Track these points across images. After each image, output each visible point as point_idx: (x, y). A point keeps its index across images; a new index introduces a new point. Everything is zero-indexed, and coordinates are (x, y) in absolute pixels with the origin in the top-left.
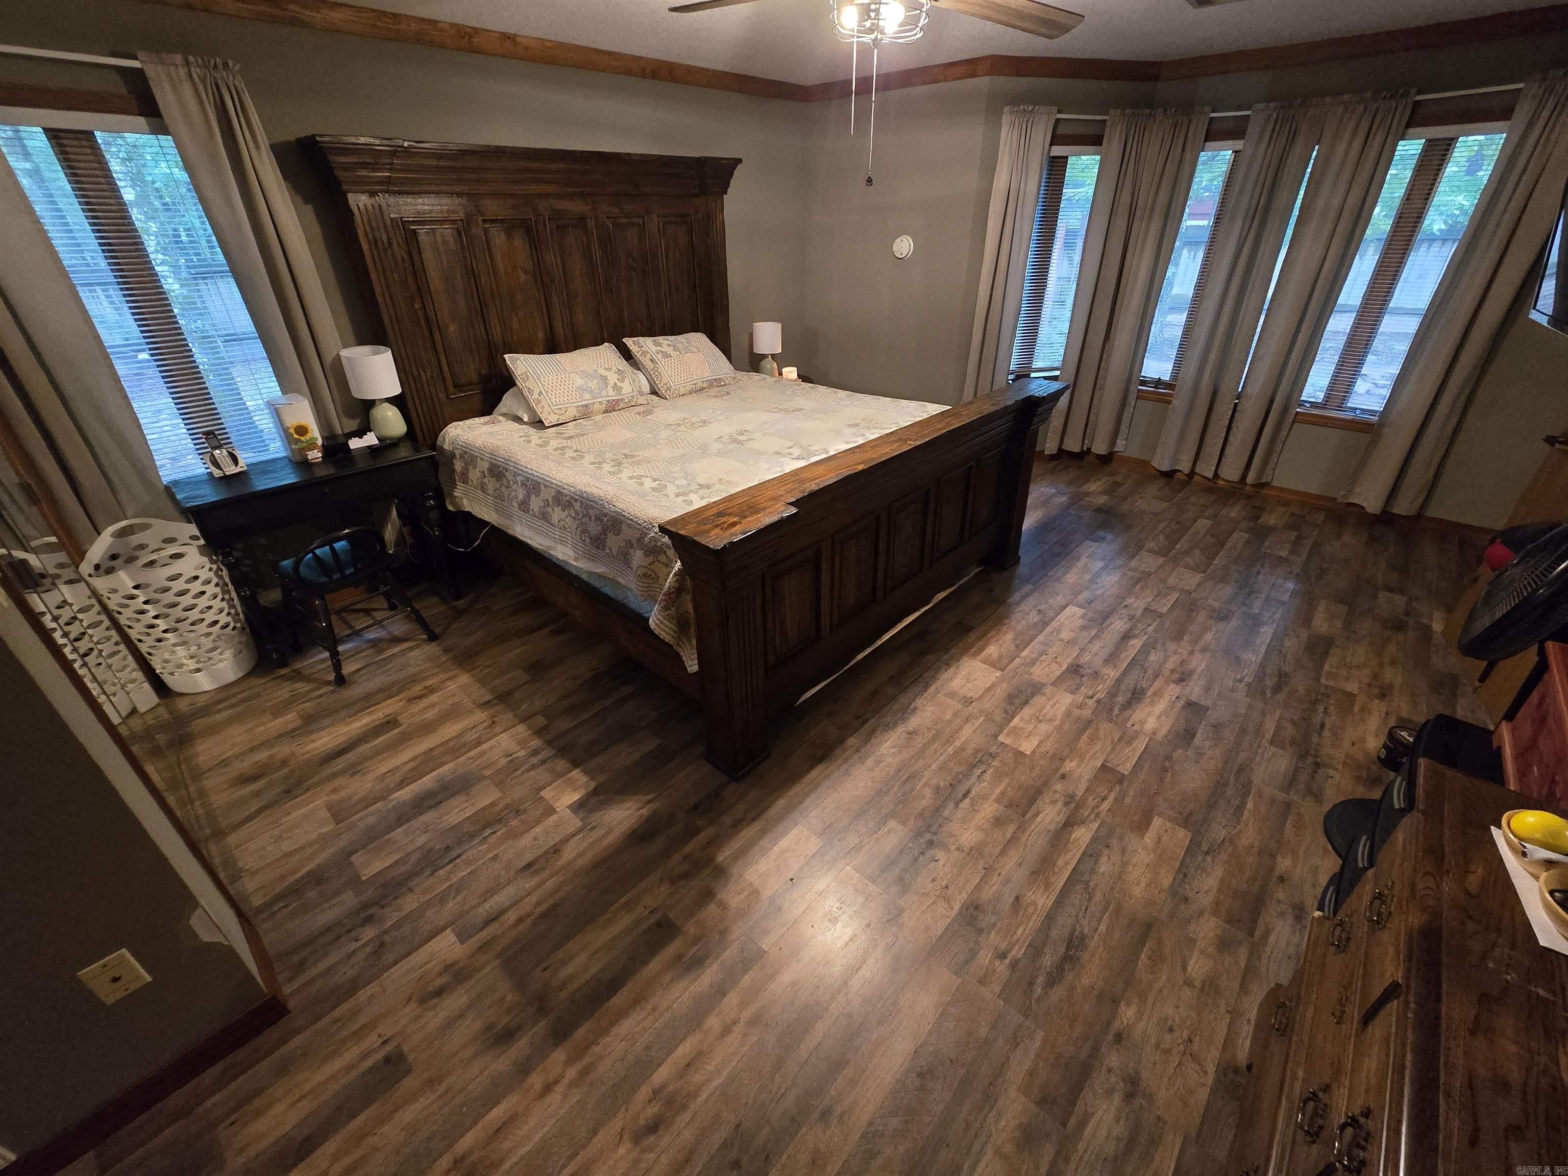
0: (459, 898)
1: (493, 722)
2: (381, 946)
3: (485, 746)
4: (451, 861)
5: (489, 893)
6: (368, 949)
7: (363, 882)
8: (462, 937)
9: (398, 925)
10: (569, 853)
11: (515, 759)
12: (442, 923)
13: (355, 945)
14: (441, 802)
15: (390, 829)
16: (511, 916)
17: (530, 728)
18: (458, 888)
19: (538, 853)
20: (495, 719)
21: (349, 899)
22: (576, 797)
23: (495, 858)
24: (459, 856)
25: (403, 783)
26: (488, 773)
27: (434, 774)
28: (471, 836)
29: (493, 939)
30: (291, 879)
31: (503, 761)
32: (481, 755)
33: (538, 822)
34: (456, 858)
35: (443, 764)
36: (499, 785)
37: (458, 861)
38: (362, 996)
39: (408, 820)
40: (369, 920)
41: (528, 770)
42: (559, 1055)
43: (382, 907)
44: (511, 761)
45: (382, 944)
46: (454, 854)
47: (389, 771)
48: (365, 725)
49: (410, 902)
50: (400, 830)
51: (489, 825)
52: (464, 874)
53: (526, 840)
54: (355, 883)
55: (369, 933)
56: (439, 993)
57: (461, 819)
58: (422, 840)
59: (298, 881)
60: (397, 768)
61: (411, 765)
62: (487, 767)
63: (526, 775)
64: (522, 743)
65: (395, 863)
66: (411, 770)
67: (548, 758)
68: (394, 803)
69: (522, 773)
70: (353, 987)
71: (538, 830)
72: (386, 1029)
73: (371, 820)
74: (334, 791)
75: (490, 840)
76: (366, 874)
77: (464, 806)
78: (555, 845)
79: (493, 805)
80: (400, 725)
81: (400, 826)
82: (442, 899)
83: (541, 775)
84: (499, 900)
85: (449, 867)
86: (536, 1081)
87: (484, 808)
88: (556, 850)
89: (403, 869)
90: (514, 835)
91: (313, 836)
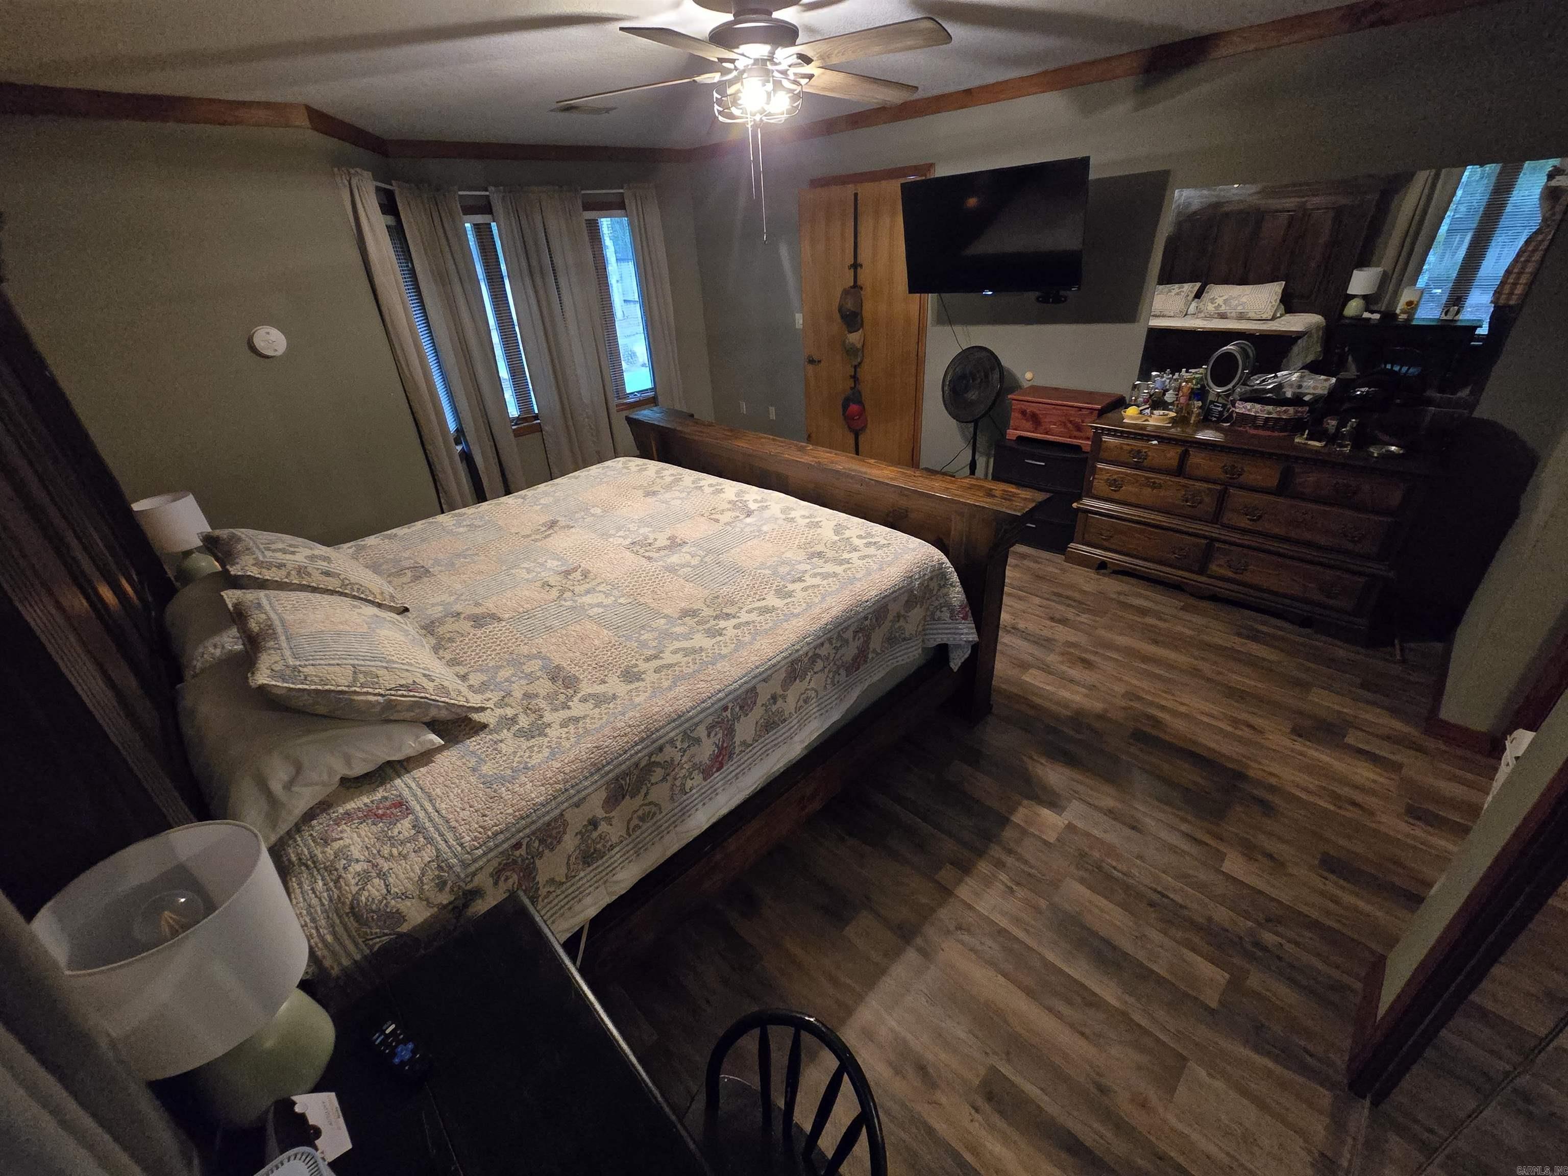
0: (1191, 872)
1: (959, 928)
2: (1271, 921)
3: (1004, 923)
4: (1163, 895)
5: (1173, 849)
6: (1280, 929)
7: (1231, 974)
8: (1221, 857)
9: (1247, 916)
10: (1109, 802)
11: (1012, 880)
12: (1221, 877)
13: (1288, 947)
14: (1103, 939)
15: (1160, 981)
16: (1184, 827)
17: (960, 881)
18: (1183, 877)
19: (1118, 826)
20: (952, 928)
21: (1255, 980)
22: (1046, 813)
23: (1140, 857)
24: (1155, 890)
25: (1093, 1002)
26: (1043, 904)
27: (1066, 970)
28: (1127, 888)
29: (1209, 832)
30: (1278, 1069)
31: (1020, 892)
32: (1017, 921)
33: (1088, 835)
34: (1159, 892)
35: (1047, 964)
36: (1055, 884)
37: (1159, 889)
38: (1315, 914)
39: (1141, 965)
40: (1257, 944)
41: (1026, 862)
42: (1251, 773)
43: (1241, 938)
44: (1018, 884)
45: (1268, 920)
46: (1155, 897)
47: (1083, 1034)
48: (1006, 1140)
49: (1222, 914)
50: (1155, 968)
51: (1109, 877)
52: (1170, 879)
53: (1111, 838)
54: (1236, 984)
55: (1269, 938)
56: (1270, 856)
57: (1111, 906)
58: (1155, 935)
59: (1276, 1059)
60: (1072, 1026)
61: (1061, 1007)
62: (1037, 909)
63: (1033, 861)
64: (988, 882)
65: (1193, 950)
66: (1070, 1002)
67: (1004, 848)
68: (1127, 997)
69: (1031, 867)
70: (1314, 925)
71: (1095, 832)
72: (1318, 882)
73: (1161, 1014)
74: (1144, 1105)
75: (1125, 869)
76: (1221, 977)
77: (1096, 911)
78: (1105, 814)
79: (1082, 881)
80: (993, 1070)
81: (1152, 971)
82: (1201, 887)
83: (1028, 849)
84: (1174, 839)
85: (1172, 896)
86: (1273, 781)
87: (1090, 887)
88: (1110, 813)
89: (1196, 940)
90: (1111, 850)
91: (1219, 1084)
